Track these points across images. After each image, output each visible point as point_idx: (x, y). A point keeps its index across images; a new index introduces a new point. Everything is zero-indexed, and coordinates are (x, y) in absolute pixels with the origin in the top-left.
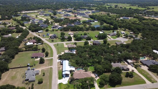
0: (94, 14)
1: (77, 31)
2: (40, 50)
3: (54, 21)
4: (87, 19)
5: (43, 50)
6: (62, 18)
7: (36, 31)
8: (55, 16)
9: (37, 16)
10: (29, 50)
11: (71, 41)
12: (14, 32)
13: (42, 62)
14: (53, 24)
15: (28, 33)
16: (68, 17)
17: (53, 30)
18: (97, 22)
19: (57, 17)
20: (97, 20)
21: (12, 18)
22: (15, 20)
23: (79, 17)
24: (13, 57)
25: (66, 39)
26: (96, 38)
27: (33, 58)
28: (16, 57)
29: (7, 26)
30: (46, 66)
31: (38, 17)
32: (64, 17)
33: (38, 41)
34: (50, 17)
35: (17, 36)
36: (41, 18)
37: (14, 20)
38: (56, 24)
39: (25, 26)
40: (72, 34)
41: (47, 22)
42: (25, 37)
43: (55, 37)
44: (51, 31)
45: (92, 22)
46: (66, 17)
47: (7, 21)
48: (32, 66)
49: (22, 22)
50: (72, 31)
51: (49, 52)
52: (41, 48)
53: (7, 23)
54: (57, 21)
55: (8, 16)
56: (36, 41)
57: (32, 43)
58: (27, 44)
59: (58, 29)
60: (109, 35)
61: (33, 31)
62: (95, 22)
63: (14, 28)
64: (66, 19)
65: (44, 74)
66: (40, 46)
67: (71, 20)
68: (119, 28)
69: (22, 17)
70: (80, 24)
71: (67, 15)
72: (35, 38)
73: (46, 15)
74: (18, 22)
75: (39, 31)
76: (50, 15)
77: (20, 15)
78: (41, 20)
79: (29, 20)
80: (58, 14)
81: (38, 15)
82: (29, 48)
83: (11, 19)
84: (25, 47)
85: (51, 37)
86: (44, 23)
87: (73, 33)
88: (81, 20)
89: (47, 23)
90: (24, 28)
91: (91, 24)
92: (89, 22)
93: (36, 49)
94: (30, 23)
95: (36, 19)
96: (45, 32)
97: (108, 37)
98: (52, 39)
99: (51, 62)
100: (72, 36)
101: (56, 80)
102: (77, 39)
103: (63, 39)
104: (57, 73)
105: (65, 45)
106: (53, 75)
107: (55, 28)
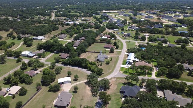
0: (186, 19)
1: (155, 33)
2: (112, 43)
3: (132, 22)
4: (173, 23)
5: (115, 44)
6: (142, 19)
7: (112, 28)
8: (135, 17)
9: (115, 16)
10: (103, 43)
11: (145, 41)
12: (92, 28)
13: (112, 51)
14: (130, 24)
15: (105, 30)
16: (149, 19)
17: (129, 30)
18: (186, 27)
19: (137, 18)
20: (186, 25)
21: (92, 16)
22: (95, 18)
23: (163, 20)
24: (90, 45)
25: (139, 39)
26: (175, 42)
27: (105, 48)
28: (92, 45)
29: (88, 22)
30: (115, 55)
31: (117, 16)
32: (144, 19)
33: (112, 36)
34: (129, 18)
35: (95, 30)
36: (119, 18)
37: (94, 18)
38: (134, 25)
39: (103, 24)
40: (148, 36)
41: (124, 22)
42: (102, 33)
43: (129, 35)
44: (126, 30)
45: (178, 26)
46: (147, 19)
47: (88, 18)
48: (104, 53)
49: (101, 20)
50: (148, 33)
51: (120, 46)
52: (113, 42)
53: (88, 20)
54: (135, 22)
55: (89, 14)
56: (110, 36)
57: (107, 37)
58: (102, 37)
59: (135, 29)
61: (109, 29)
62: (183, 27)
63: (94, 24)
64: (146, 20)
65: (111, 59)
66: (113, 41)
67: (152, 22)
69: (101, 16)
70: (161, 28)
71: (149, 17)
72: (110, 34)
73: (125, 16)
74: (98, 19)
75: (115, 29)
76: (130, 16)
77: (100, 14)
78: (119, 20)
79: (108, 19)
80: (139, 15)
81: (117, 15)
82: (103, 41)
83: (92, 17)
84: (100, 40)
85: (124, 35)
86: (121, 22)
87: (149, 35)
88: (164, 24)
89: (124, 23)
90: (102, 25)
91: (175, 29)
92: (173, 27)
93: (109, 42)
94: (107, 21)
95: (115, 19)
96: (120, 31)
97: (191, 44)
98: (125, 37)
99: (119, 53)
100: (147, 37)
101: (120, 65)
102: (151, 40)
103: (136, 38)
104: (122, 61)
105: (137, 43)
106: (119, 62)
107: (132, 28)
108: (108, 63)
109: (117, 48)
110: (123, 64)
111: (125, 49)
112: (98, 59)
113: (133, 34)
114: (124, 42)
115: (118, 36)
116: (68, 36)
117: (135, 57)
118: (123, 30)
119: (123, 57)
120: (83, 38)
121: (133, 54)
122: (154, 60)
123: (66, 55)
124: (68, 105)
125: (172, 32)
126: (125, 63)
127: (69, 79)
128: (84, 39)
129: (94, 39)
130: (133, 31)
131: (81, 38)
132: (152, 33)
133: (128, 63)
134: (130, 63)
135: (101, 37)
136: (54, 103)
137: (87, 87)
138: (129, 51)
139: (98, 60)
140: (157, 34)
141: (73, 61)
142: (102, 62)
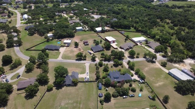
1: (38, 4)
2: (6, 13)
5: (9, 12)
13: (9, 17)
25: (27, 8)
27: (2, 16)
30: (12, 18)
33: (4, 9)
43: (18, 7)
44: (14, 4)
48: (3, 19)
50: (33, 4)
56: (2, 9)
60: (64, 5)
65: (11, 20)
66: (6, 11)
75: (3, 5)
85: (14, 7)
96: (9, 5)
97: (62, 6)
98: (16, 8)
99: (16, 17)
100: (33, 6)
102: (36, 7)
103: (25, 8)
104: (20, 20)
105: (26, 10)
106: (18, 21)
107: (18, 3)
108: (10, 22)
110: (22, 21)
111: (19, 15)
113: (22, 6)
114: (16, 11)
115: (9, 9)
117: (28, 16)
118: (11, 4)
119: (20, 18)
121: (26, 15)
125: (50, 1)
130: (20, 4)
132: (36, 4)
133: (24, 19)
134: (26, 19)
138: (22, 14)
139: (2, 22)
140: (40, 4)
142: (5, 23)
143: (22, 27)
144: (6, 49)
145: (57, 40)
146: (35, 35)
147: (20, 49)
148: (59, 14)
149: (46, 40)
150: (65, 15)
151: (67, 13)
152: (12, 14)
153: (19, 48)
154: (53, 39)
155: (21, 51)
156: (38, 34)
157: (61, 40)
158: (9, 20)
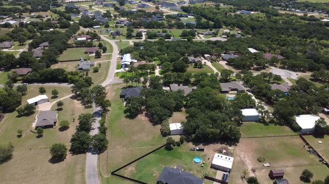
0: (192, 6)
1: (153, 28)
2: (95, 46)
3: (119, 15)
4: (176, 13)
5: (100, 46)
6: (133, 10)
7: (91, 26)
8: (123, 7)
9: (91, 6)
10: (80, 47)
11: (141, 39)
12: (56, 27)
13: (98, 56)
14: (117, 18)
15: (79, 29)
16: (144, 9)
17: (116, 27)
18: (193, 17)
19: (126, 8)
20: (193, 14)
21: (49, 9)
22: (55, 12)
23: (163, 9)
24: (61, 52)
25: (134, 37)
26: (180, 36)
27: (86, 53)
28: (65, 52)
29: (45, 19)
30: (103, 60)
31: (93, 7)
32: (136, 9)
33: (93, 37)
34: (113, 9)
35: (63, 31)
36: (97, 9)
37: (53, 12)
38: (122, 19)
39: (73, 21)
40: (145, 32)
41: (107, 15)
42: (75, 33)
43: (118, 33)
44: (113, 27)
45: (183, 17)
46: (140, 9)
47: (42, 13)
48: (86, 60)
49: (67, 15)
50: (145, 28)
51: (108, 48)
52: (98, 44)
53: (44, 16)
54: (124, 14)
55: (42, 7)
56: (90, 37)
57: (85, 39)
58: (78, 39)
59: (125, 25)
60: (202, 34)
61: (85, 27)
62: (189, 17)
63: (56, 22)
64: (140, 11)
65: (100, 65)
66: (95, 42)
67: (149, 13)
68: (224, 27)
69: (66, 8)
70: (162, 20)
71: (144, 6)
72: (88, 33)
73: (106, 6)
74: (60, 13)
75: (95, 27)
76: (114, 5)
77: (62, 6)
78: (98, 12)
79: (79, 12)
80: (128, 4)
81: (93, 5)
82: (81, 44)
83: (49, 11)
84: (75, 43)
85: (111, 34)
86: (102, 16)
87: (146, 30)
88: (164, 14)
89: (108, 17)
90: (72, 23)
91: (180, 20)
92: (177, 17)
93: (90, 45)
94: (79, 16)
95: (91, 11)
96: (103, 28)
97: (199, 36)
98: (113, 36)
99: (110, 57)
100: (143, 34)
101: (113, 70)
102: (150, 36)
103: (129, 36)
104: (115, 65)
105: (131, 42)
106: (111, 67)
107: (120, 23)
108: (96, 71)
109: (104, 52)
110: (118, 69)
111: (116, 51)
112: (80, 67)
113: (124, 31)
114: (113, 42)
115: (102, 37)
116: (17, 43)
117: (132, 58)
118: (107, 26)
119: (116, 60)
120: (46, 44)
121: (128, 55)
122: (155, 58)
123: (25, 71)
124: (55, 123)
125: (175, 24)
126: (119, 67)
127: (44, 97)
128: (48, 44)
129: (65, 43)
130: (123, 27)
131: (42, 45)
132: (151, 28)
133: (123, 66)
134: (126, 66)
135: (76, 39)
136: (34, 125)
137: (75, 101)
138: (122, 52)
139: (81, 69)
140: (156, 28)
141: (41, 75)
142: (87, 70)
143: (116, 87)
144: (69, 156)
145: (191, 145)
146: (139, 116)
147: (99, 166)
148: (197, 59)
149: (164, 141)
150: (209, 64)
151: (213, 57)
152: (105, 50)
153: (99, 159)
154: (182, 141)
155: (100, 174)
156: (146, 115)
157: (202, 150)
158: (96, 63)
